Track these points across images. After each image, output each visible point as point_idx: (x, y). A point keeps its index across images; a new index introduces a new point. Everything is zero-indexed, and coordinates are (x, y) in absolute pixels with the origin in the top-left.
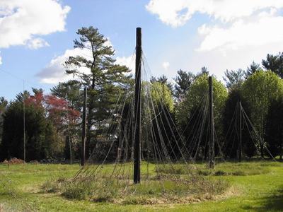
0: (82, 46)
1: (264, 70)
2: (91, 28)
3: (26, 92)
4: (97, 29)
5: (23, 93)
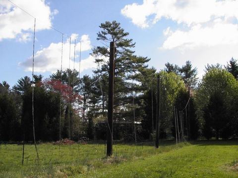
0: (105, 38)
2: (114, 22)
3: (26, 78)
4: (119, 24)
5: (24, 78)
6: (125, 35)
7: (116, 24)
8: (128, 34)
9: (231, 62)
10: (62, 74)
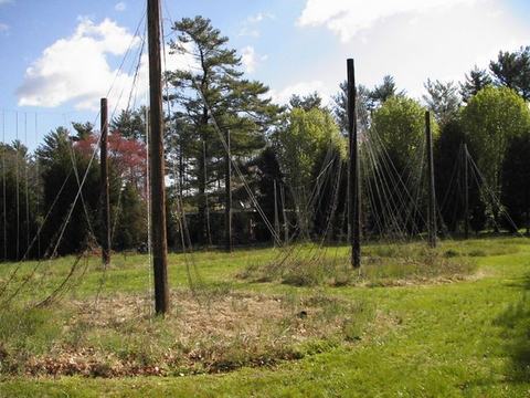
0: (184, 51)
1: (494, 78)
2: (198, 19)
3: (60, 130)
4: (209, 21)
5: (55, 132)
6: (220, 42)
7: (202, 22)
8: (227, 39)
9: (473, 75)
10: (132, 118)
